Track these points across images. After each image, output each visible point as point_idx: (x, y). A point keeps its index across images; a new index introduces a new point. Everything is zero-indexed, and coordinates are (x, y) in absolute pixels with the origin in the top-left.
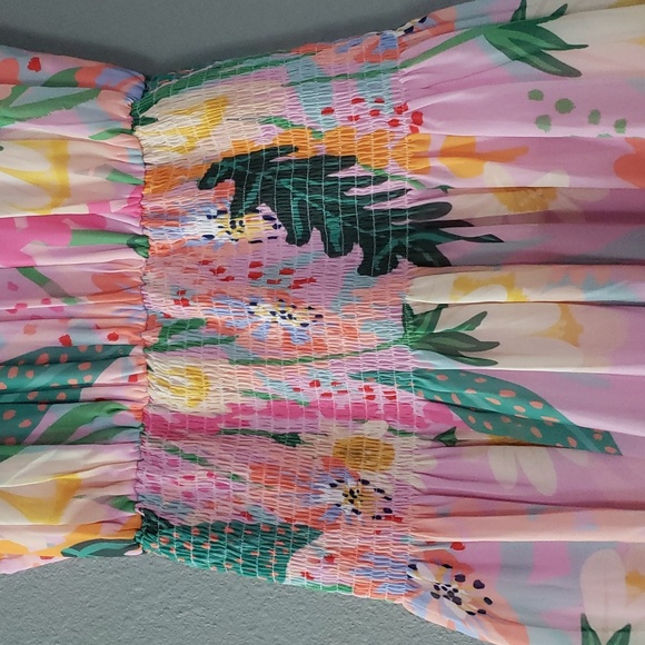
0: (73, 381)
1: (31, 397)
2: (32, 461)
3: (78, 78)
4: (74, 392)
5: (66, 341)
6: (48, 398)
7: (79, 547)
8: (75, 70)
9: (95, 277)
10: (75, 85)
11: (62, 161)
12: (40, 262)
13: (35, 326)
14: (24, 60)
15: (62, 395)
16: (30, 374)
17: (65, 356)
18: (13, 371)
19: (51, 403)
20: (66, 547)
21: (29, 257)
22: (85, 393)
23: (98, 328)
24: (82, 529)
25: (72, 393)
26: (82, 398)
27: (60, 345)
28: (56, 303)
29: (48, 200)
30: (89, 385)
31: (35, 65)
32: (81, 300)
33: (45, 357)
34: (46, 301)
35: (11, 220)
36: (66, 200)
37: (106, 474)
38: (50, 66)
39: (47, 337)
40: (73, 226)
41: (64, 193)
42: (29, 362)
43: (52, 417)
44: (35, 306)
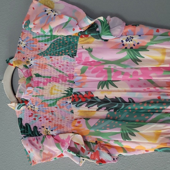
0: (161, 108)
1: (149, 111)
2: (150, 127)
3: (169, 34)
4: (161, 111)
5: (159, 98)
6: (153, 112)
7: (160, 149)
8: (168, 32)
9: (167, 82)
10: (168, 36)
11: (164, 54)
12: (154, 78)
13: (151, 94)
14: (155, 30)
15: (157, 111)
16: (150, 105)
17: (157, 102)
18: (145, 105)
19: (154, 113)
20: (156, 149)
21: (151, 77)
22: (164, 111)
23: (167, 95)
24: (162, 144)
25: (160, 111)
26: (162, 112)
27: (158, 99)
28: (157, 88)
29: (158, 63)
30: (164, 109)
31: (158, 31)
32: (164, 88)
33: (152, 101)
34: (155, 88)
35: (147, 68)
36: (163, 63)
37: (168, 131)
38: (162, 31)
39: (155, 96)
40: (164, 70)
41: (162, 62)
42: (148, 102)
43: (154, 116)
44: (152, 89)
